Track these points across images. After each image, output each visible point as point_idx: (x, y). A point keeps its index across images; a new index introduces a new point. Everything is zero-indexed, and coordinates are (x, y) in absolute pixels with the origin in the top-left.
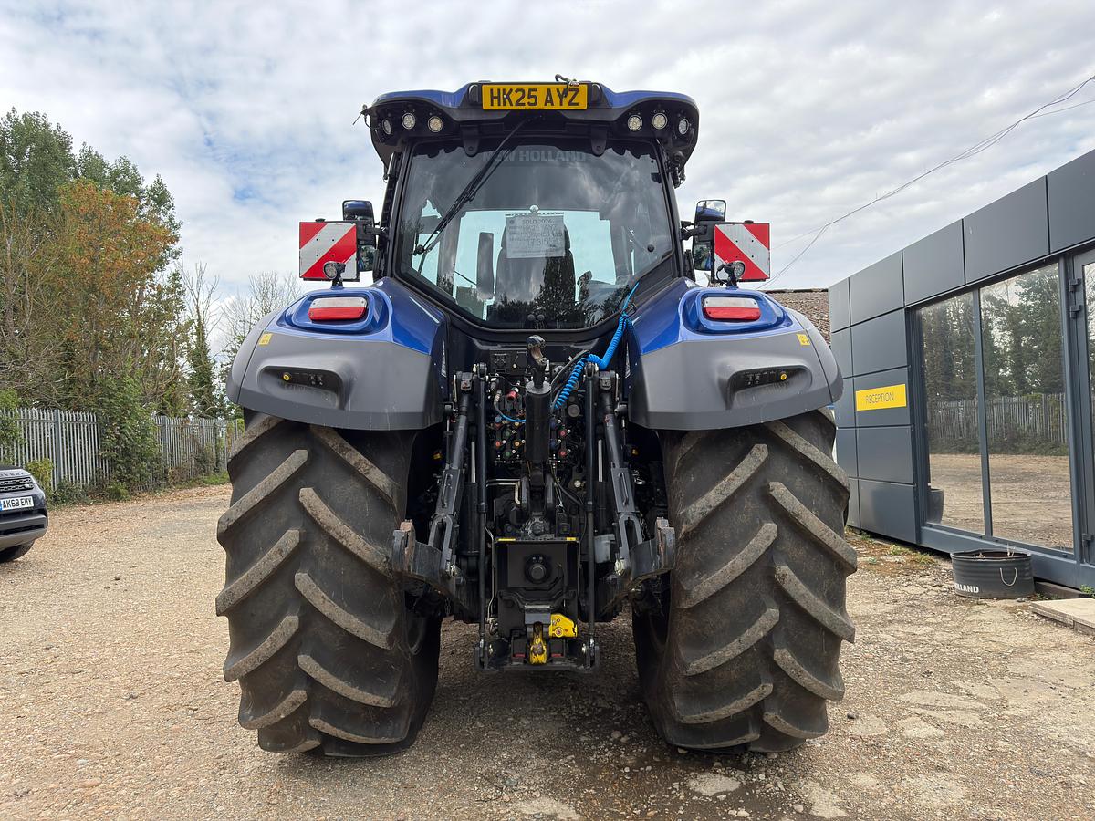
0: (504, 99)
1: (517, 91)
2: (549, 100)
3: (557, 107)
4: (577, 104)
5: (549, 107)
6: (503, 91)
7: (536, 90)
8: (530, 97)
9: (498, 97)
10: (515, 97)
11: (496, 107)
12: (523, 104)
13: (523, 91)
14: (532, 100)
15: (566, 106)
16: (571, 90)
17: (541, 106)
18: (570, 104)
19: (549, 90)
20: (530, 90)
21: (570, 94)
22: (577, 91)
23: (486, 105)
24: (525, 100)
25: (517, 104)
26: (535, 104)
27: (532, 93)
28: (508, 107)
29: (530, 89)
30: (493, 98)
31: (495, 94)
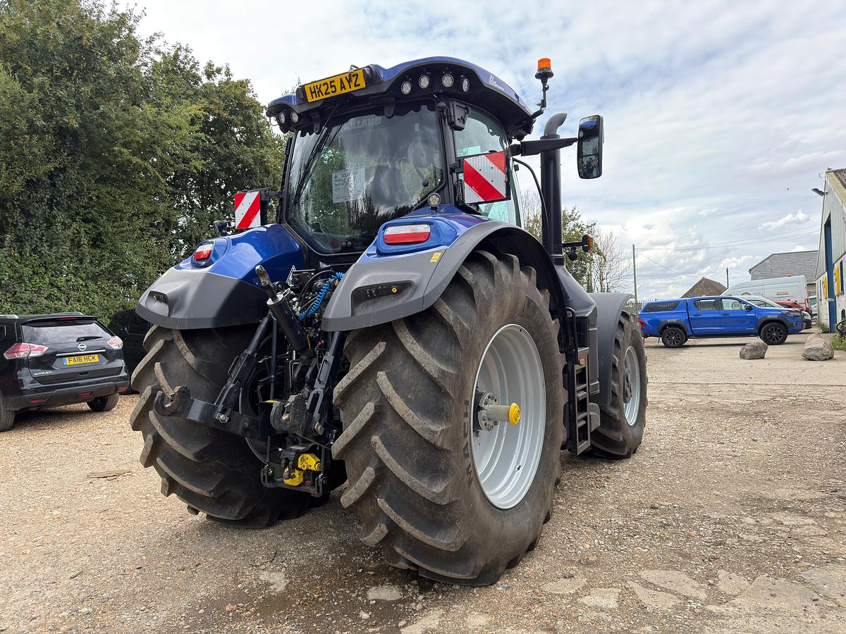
0: (318, 92)
1: (324, 85)
2: (343, 87)
3: (348, 90)
4: (359, 85)
5: (344, 91)
6: (316, 87)
7: (333, 81)
8: (331, 87)
9: (315, 92)
10: (323, 89)
11: (315, 99)
12: (329, 93)
13: (326, 84)
14: (333, 89)
15: (353, 88)
16: (353, 76)
17: (339, 92)
18: (356, 86)
19: (341, 79)
20: (331, 82)
21: (354, 79)
22: (357, 75)
23: (310, 100)
24: (329, 90)
25: (326, 94)
26: (335, 91)
27: (332, 84)
28: (322, 97)
29: (329, 82)
30: (312, 93)
31: (313, 90)
